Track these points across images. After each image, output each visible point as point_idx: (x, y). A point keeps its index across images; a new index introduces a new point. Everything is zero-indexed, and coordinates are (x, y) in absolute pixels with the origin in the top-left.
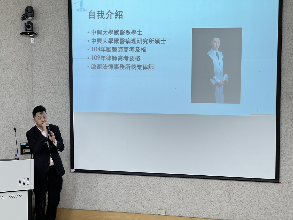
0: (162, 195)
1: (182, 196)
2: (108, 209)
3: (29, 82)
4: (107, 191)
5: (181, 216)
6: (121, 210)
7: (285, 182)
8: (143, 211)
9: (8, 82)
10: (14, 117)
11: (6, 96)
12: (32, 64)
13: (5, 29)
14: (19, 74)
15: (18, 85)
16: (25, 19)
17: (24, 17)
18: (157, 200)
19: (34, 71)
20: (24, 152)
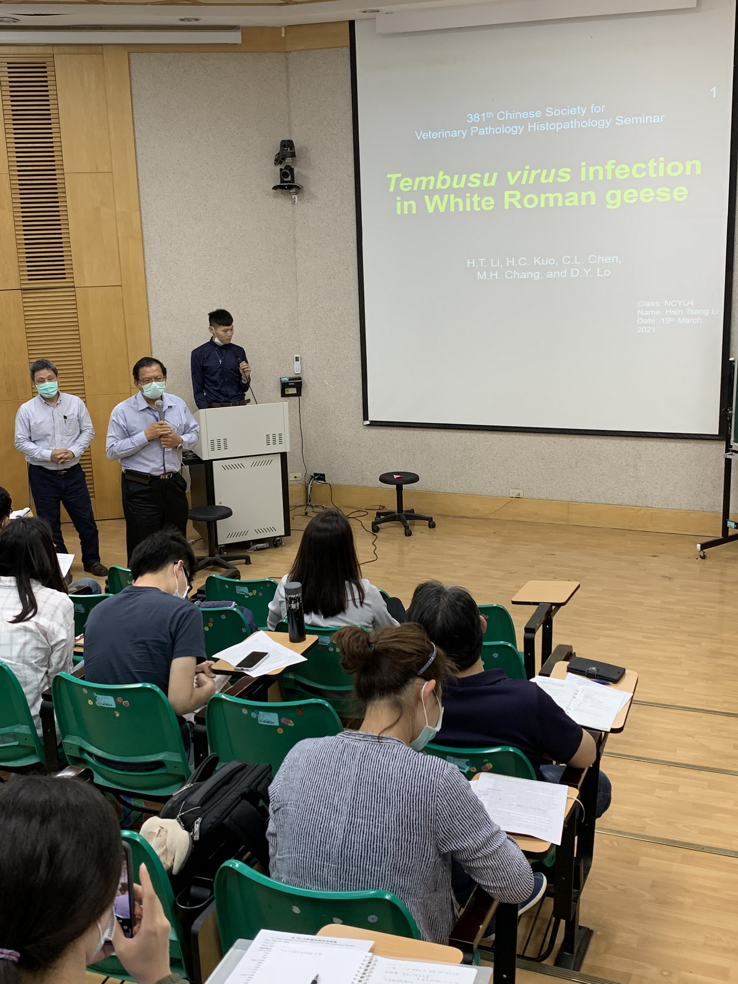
0: (517, 463)
1: (551, 466)
2: (427, 487)
3: (291, 272)
4: (425, 458)
5: (550, 499)
6: (448, 490)
8: (485, 491)
9: (255, 275)
10: (268, 334)
12: (295, 242)
13: (248, 181)
14: (273, 259)
15: (272, 278)
16: (281, 163)
17: (279, 160)
18: (508, 473)
19: (298, 254)
20: (286, 393)
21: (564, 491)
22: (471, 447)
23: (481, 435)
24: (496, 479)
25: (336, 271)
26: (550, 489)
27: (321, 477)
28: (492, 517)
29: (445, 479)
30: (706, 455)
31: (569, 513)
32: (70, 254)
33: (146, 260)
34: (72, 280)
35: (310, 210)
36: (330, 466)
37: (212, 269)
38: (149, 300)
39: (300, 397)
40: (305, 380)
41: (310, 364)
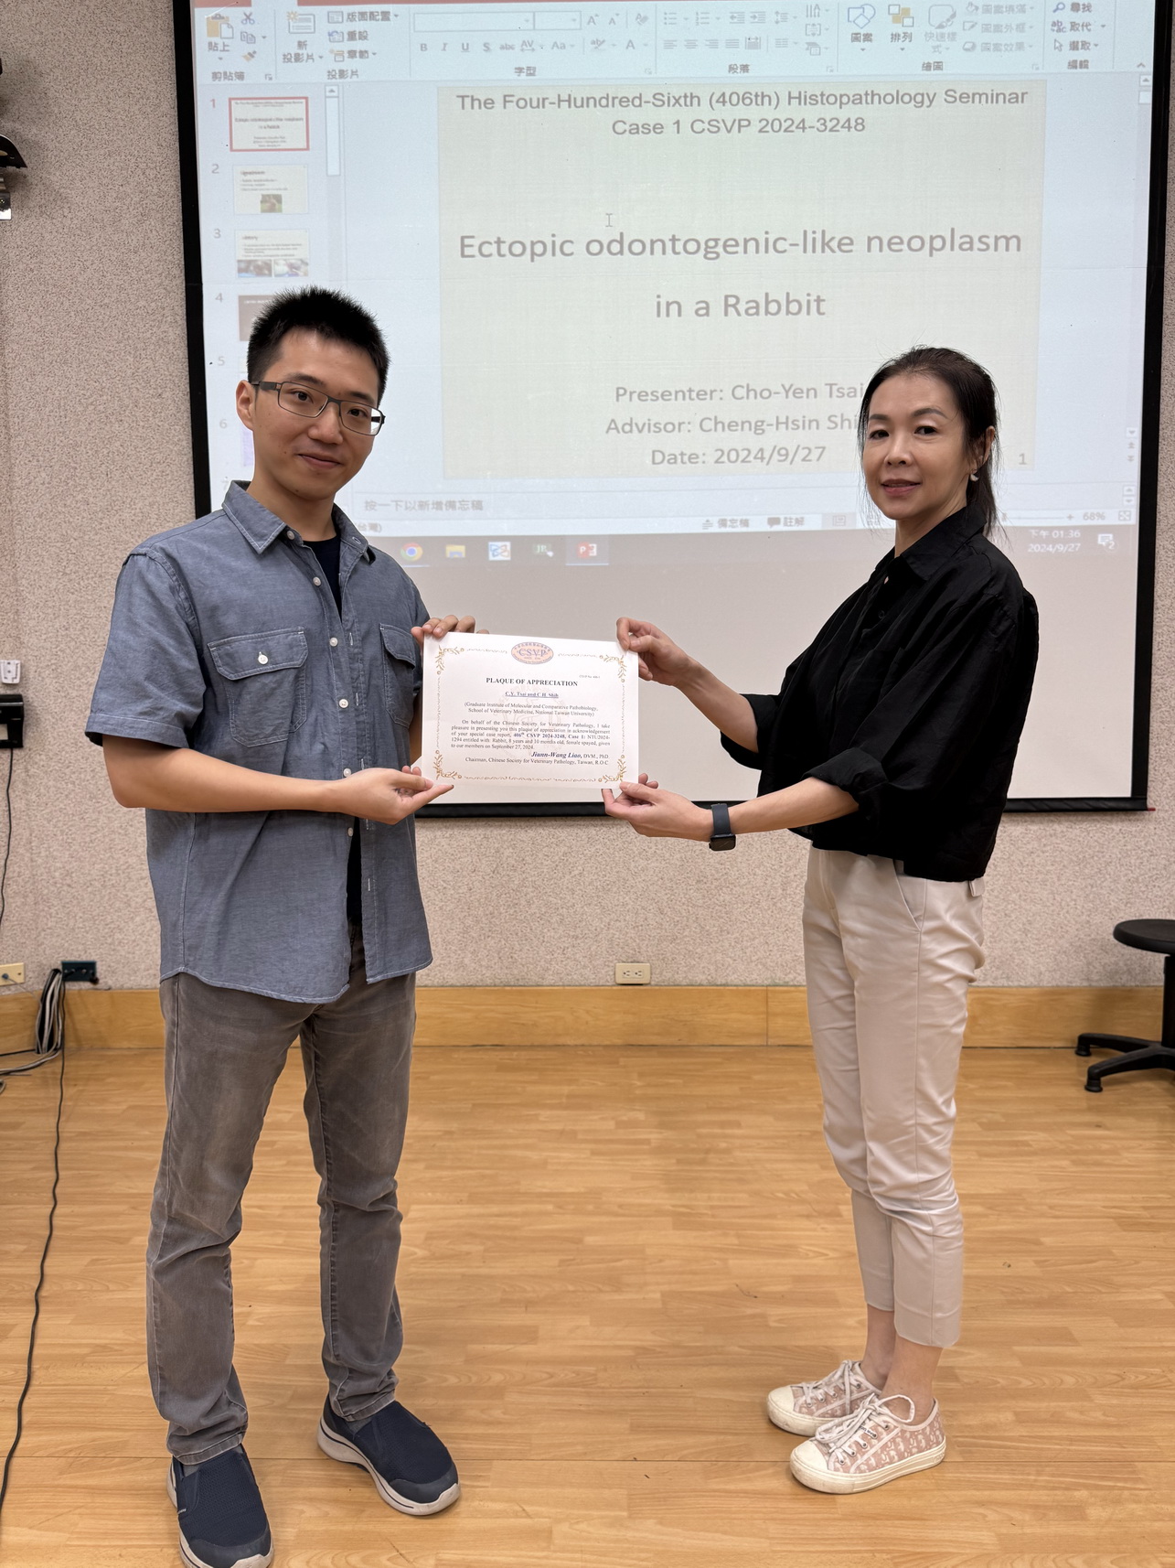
0: (634, 897)
1: (722, 899)
5: (719, 983)
7: (1167, 808)
8: (551, 973)
18: (612, 924)
21: (754, 958)
22: (513, 862)
24: (579, 941)
25: (127, 401)
26: (719, 957)
27: (81, 971)
28: (570, 1041)
30: (1097, 849)
31: (767, 1013)
35: (45, 235)
36: (109, 940)
39: (16, 752)
40: (35, 704)
41: (48, 658)
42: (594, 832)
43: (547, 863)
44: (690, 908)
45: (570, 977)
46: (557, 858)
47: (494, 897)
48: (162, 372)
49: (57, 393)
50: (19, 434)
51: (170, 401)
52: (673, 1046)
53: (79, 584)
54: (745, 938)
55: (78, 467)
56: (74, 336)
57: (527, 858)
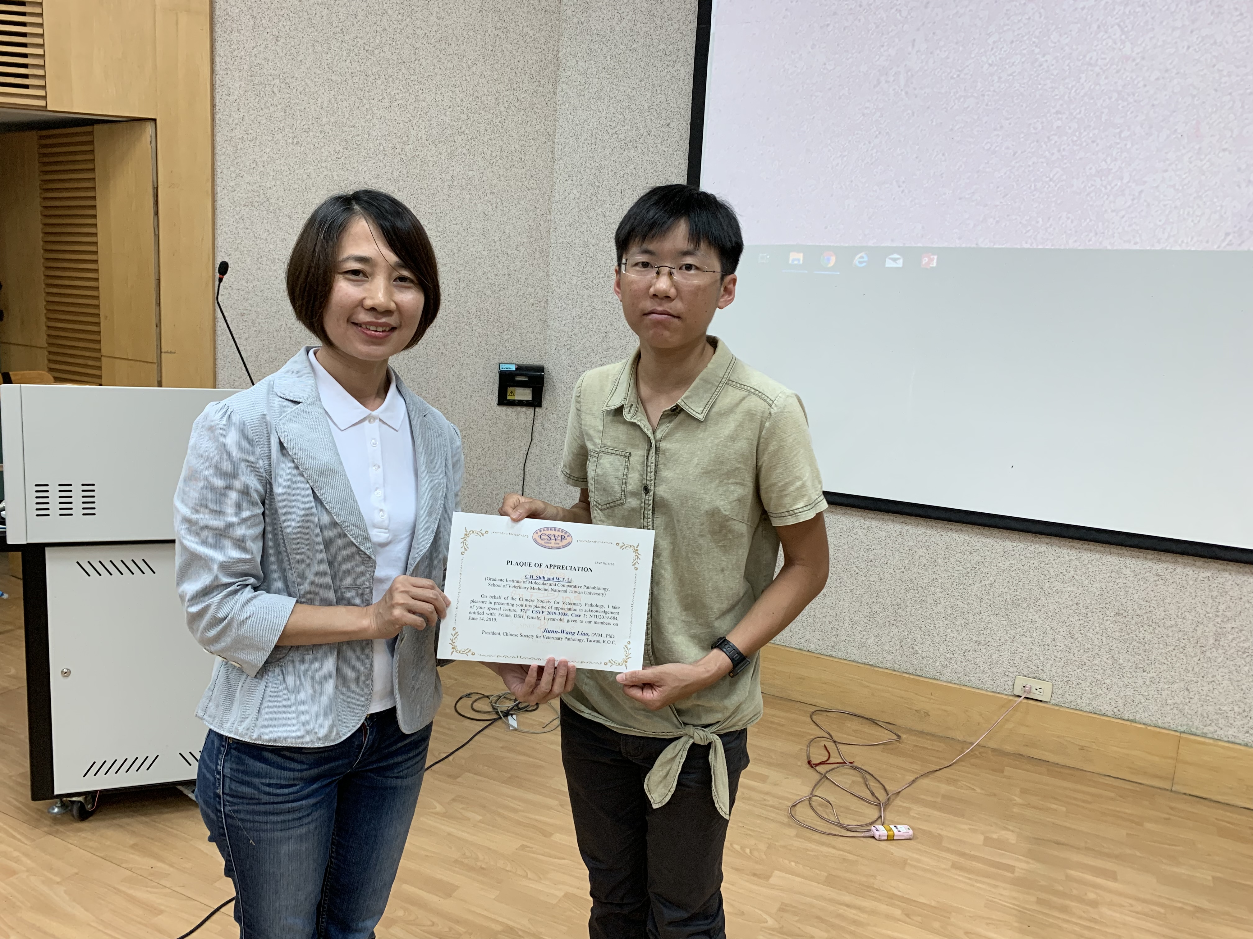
0: (1045, 616)
3: (543, 134)
5: (1126, 718)
6: (855, 654)
8: (950, 670)
9: (462, 130)
10: (479, 264)
11: (455, 183)
12: (558, 66)
14: (506, 99)
15: (500, 141)
18: (1017, 637)
19: (562, 94)
20: (509, 398)
21: (1169, 702)
22: (925, 562)
23: (955, 536)
24: (981, 647)
25: (642, 131)
26: (1130, 692)
29: (848, 629)
31: (1177, 760)
32: (39, 31)
33: (217, 68)
34: (41, 93)
37: (367, 106)
38: (218, 158)
39: (537, 409)
40: (553, 374)
41: (565, 339)
42: (1011, 547)
43: (958, 568)
44: (1104, 639)
45: (968, 678)
46: (969, 565)
47: (903, 591)
48: (672, 105)
49: (591, 124)
50: (561, 159)
51: (675, 130)
52: (1065, 766)
53: (592, 282)
54: (1162, 680)
55: (600, 185)
56: (608, 76)
57: (939, 560)
